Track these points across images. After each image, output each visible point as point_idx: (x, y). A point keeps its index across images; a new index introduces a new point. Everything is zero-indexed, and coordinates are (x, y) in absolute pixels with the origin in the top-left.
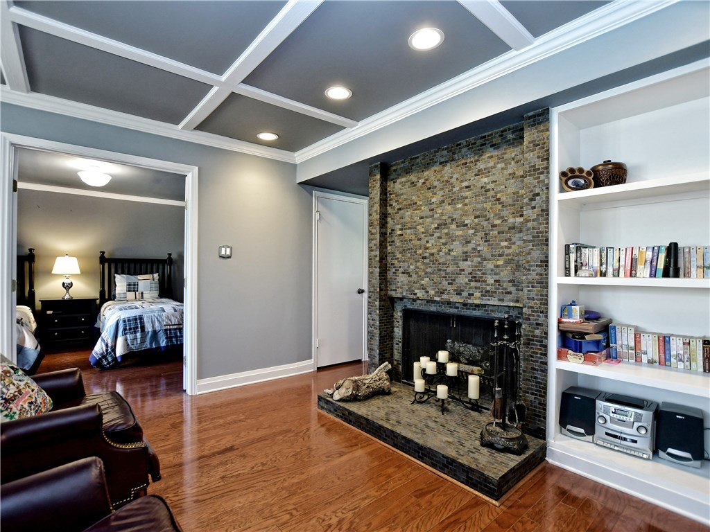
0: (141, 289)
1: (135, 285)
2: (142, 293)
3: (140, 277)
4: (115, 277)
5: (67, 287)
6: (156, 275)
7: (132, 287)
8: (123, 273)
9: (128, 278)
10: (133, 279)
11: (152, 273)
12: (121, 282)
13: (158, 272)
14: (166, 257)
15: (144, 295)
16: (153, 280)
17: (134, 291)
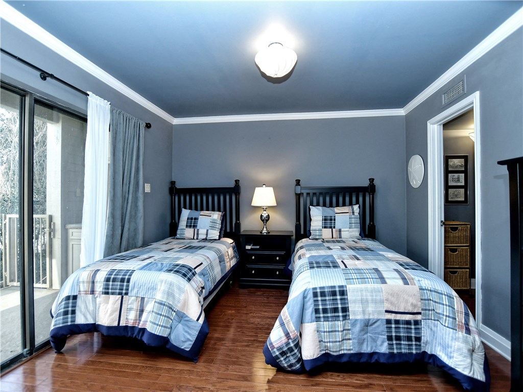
0: (338, 224)
1: (331, 220)
2: (340, 231)
3: (337, 210)
4: (310, 210)
5: (265, 220)
6: (356, 208)
7: (329, 222)
8: (318, 205)
9: (323, 210)
10: (329, 212)
11: (351, 204)
12: (317, 215)
13: (357, 203)
14: (366, 184)
15: (343, 233)
16: (353, 213)
17: (331, 227)
